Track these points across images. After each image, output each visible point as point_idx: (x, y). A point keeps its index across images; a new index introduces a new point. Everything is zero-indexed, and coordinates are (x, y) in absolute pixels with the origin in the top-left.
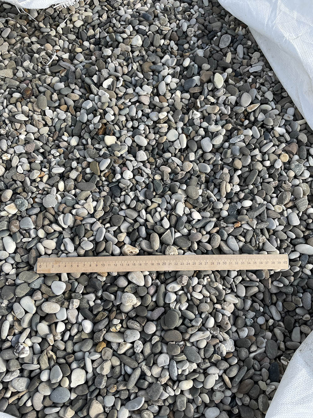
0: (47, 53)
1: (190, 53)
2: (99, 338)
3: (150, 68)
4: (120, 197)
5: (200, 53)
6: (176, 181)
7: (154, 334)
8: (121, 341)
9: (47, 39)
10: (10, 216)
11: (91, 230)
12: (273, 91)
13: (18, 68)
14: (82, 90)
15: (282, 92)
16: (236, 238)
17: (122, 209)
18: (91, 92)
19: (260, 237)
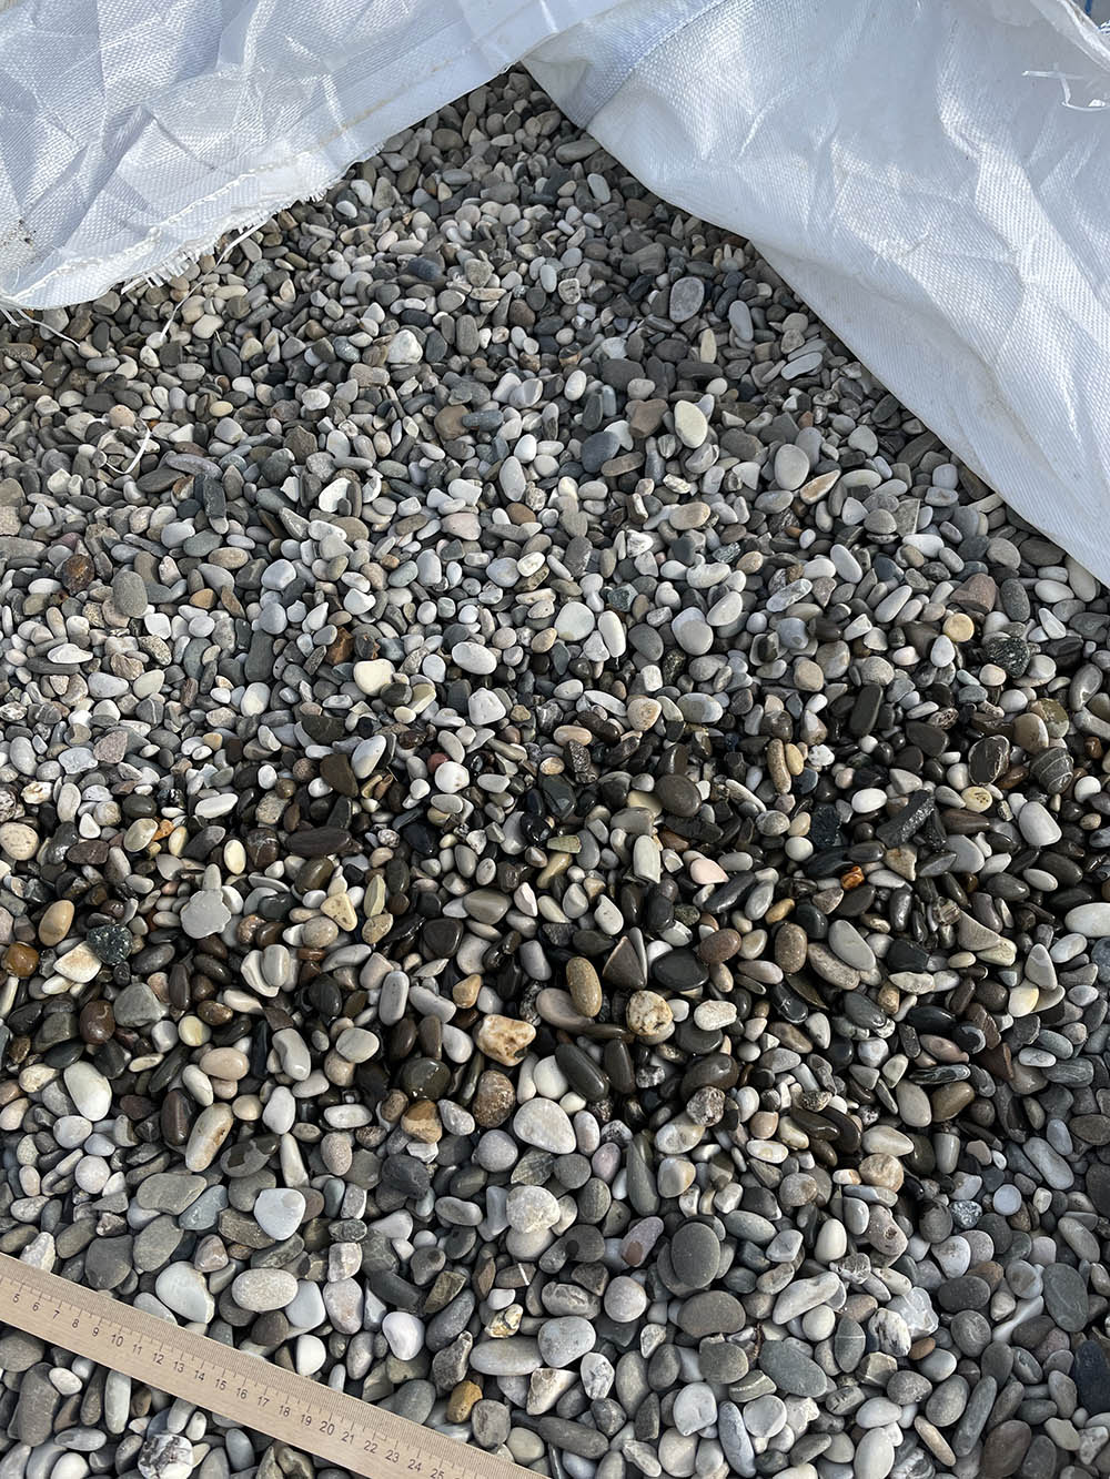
0: (119, 437)
1: (580, 354)
2: (454, 1368)
3: (461, 423)
4: (437, 857)
5: (614, 348)
6: (617, 768)
7: (644, 1320)
8: (531, 1365)
9: (113, 391)
10: (76, 990)
11: (361, 987)
12: (872, 425)
13: (33, 497)
14: (253, 531)
15: (902, 423)
16: (858, 923)
17: (452, 897)
18: (285, 534)
19: (938, 907)
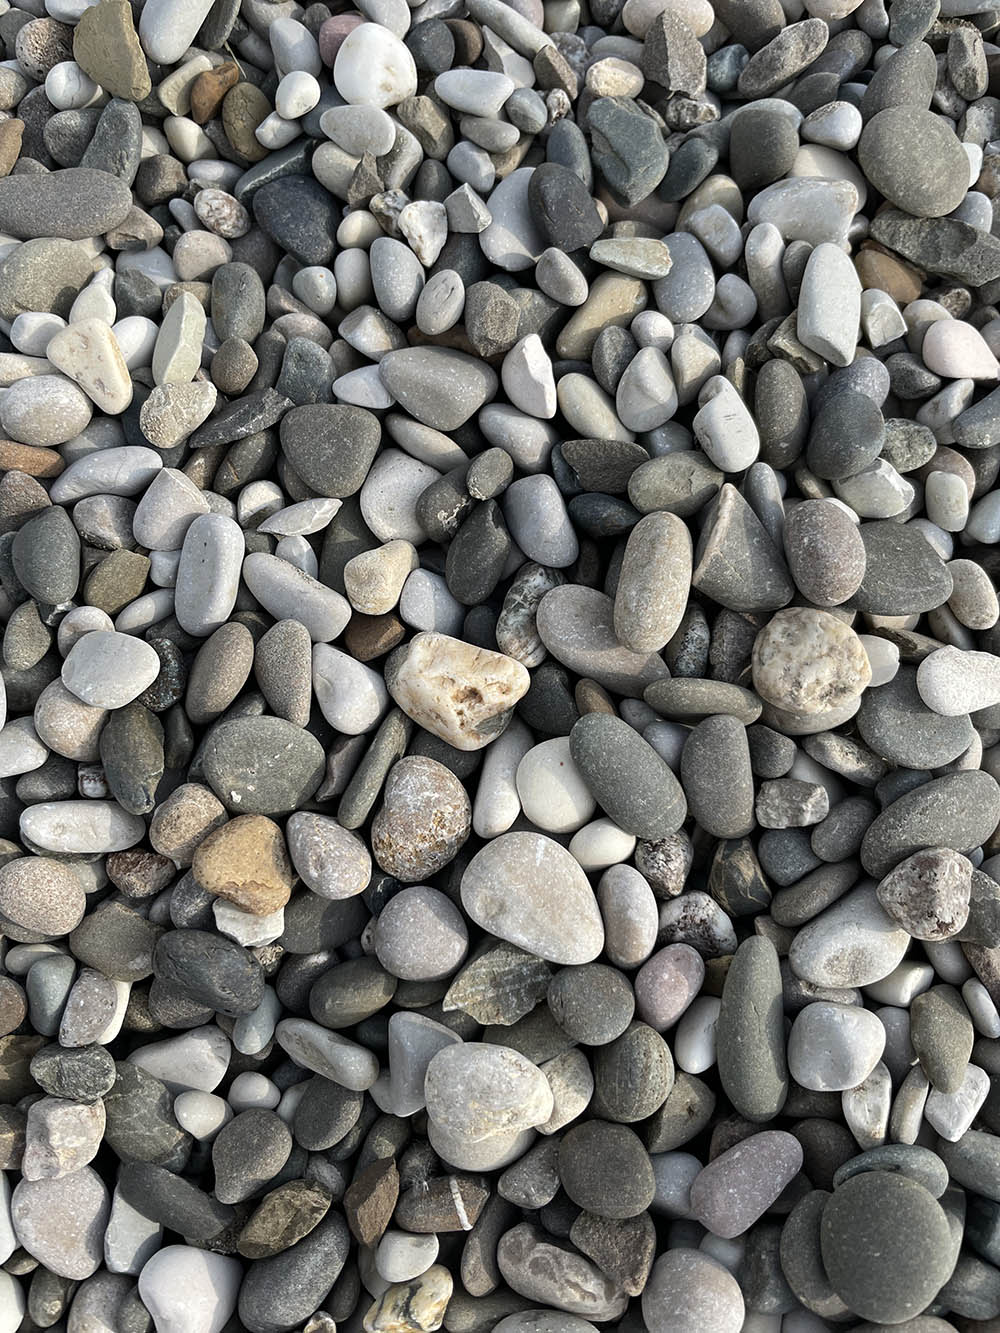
4: (330, 264)
6: (770, 94)
11: (136, 546)
17: (359, 360)
